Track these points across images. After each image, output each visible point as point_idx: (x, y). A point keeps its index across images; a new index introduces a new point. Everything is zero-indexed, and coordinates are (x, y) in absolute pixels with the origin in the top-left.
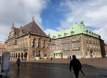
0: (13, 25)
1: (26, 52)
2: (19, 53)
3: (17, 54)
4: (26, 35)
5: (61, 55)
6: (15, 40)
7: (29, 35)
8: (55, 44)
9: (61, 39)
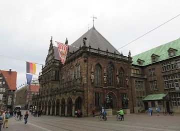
0: (51, 41)
1: (79, 97)
2: (63, 100)
3: (58, 100)
4: (78, 57)
5: (165, 104)
6: (54, 72)
7: (84, 54)
8: (145, 77)
9: (161, 66)
